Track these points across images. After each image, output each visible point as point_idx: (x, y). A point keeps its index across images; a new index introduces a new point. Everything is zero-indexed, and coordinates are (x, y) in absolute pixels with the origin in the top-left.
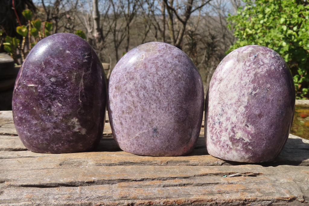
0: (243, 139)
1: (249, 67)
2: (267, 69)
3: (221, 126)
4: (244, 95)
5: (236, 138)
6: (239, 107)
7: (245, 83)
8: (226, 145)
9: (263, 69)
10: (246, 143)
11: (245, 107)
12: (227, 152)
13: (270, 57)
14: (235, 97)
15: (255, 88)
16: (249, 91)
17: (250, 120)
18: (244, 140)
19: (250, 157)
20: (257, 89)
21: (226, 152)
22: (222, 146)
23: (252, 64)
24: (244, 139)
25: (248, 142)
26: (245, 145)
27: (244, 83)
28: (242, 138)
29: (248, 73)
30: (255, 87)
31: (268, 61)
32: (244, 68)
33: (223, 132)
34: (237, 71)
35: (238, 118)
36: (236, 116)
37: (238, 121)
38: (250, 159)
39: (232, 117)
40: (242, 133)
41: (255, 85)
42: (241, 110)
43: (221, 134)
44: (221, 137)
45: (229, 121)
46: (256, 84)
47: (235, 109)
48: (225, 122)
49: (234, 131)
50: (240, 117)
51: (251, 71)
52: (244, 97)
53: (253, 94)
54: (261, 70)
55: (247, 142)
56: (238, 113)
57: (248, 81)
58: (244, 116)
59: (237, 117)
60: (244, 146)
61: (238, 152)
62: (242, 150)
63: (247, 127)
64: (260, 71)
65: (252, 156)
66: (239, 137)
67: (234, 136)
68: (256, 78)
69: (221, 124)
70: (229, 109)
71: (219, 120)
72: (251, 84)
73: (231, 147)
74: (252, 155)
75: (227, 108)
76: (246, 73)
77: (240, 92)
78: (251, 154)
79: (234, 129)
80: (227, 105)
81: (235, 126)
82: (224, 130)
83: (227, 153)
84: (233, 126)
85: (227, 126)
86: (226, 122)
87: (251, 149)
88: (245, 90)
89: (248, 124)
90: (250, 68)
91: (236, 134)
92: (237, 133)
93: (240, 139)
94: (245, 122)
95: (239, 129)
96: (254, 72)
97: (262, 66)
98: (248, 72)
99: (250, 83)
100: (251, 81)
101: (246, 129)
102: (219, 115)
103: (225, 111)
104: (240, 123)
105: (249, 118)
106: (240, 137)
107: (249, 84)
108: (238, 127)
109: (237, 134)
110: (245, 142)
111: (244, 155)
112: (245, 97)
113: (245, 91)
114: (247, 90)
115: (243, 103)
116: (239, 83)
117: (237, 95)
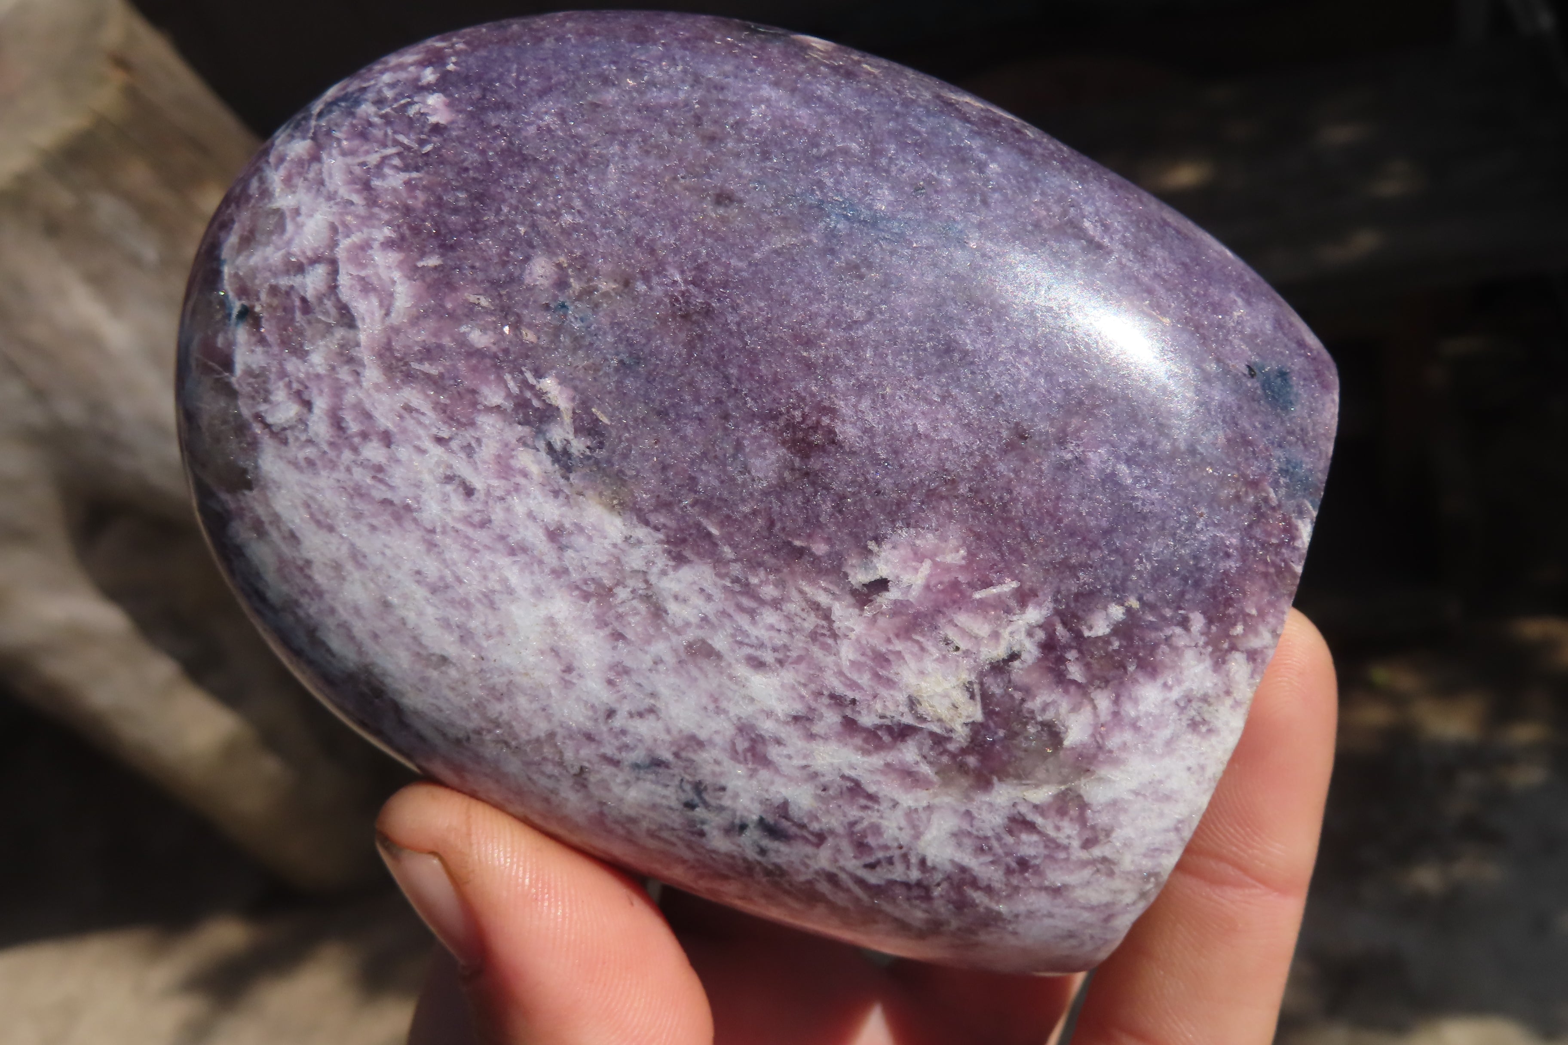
0: (1000, 667)
1: (308, 405)
2: (389, 244)
3: (803, 826)
4: (555, 534)
5: (961, 734)
6: (658, 612)
7: (449, 488)
8: (1010, 840)
9: (366, 287)
10: (1049, 646)
11: (680, 560)
12: (1087, 844)
13: (299, 182)
14: (551, 621)
15: (522, 404)
16: (534, 470)
17: (820, 548)
18: (1014, 656)
19: (1213, 642)
20: (540, 395)
21: (1084, 855)
22: (1009, 871)
23: (292, 365)
24: (1000, 652)
25: (1047, 626)
26: (1062, 660)
27: (446, 498)
28: (981, 675)
29: (365, 436)
30: (509, 405)
31: (318, 216)
32: (310, 452)
33: (876, 830)
34: (318, 523)
35: (768, 657)
36: (742, 671)
37: (800, 659)
38: (1233, 648)
39: (740, 709)
40: (929, 665)
41: (493, 396)
42: (698, 601)
43: (886, 847)
44: (914, 860)
45: (779, 742)
46: (485, 390)
47: (670, 659)
48: (778, 780)
49: (889, 729)
50: (757, 632)
51: (350, 397)
52: (580, 541)
53: (578, 446)
54: (375, 302)
55: (1041, 635)
56: (720, 642)
57: (436, 451)
58: (769, 591)
59: (758, 664)
60: (1075, 672)
61: (1124, 746)
62: (1117, 701)
63: (885, 599)
64: (379, 314)
65: (1210, 621)
66: (960, 697)
67: (939, 740)
68: (426, 367)
69: (785, 824)
70: (652, 710)
71: (743, 827)
72: (468, 435)
73: (1043, 794)
74: (1198, 621)
75: (644, 728)
76: (355, 450)
77: (522, 558)
78: (1184, 623)
79: (867, 720)
80: (611, 713)
81: (837, 700)
82: (854, 813)
83: (1097, 852)
84: (831, 718)
85: (815, 775)
86: (777, 771)
87: (1129, 611)
88: (508, 510)
89: (860, 577)
90: (321, 404)
91: (921, 718)
92: (913, 703)
93: (986, 699)
94: (823, 599)
95: (877, 676)
96: (372, 374)
97: (343, 280)
98: (354, 426)
99: (454, 445)
100: (445, 434)
101: (899, 608)
102: (690, 813)
103: (666, 755)
104: (825, 647)
105: (800, 553)
106: (968, 688)
107: (469, 450)
108: (865, 679)
109: (921, 710)
110: (1030, 651)
111: (1176, 694)
112: (580, 529)
113: (519, 505)
114: (517, 488)
115: (635, 560)
116: (431, 545)
117: (538, 592)
